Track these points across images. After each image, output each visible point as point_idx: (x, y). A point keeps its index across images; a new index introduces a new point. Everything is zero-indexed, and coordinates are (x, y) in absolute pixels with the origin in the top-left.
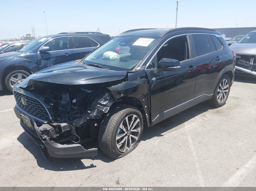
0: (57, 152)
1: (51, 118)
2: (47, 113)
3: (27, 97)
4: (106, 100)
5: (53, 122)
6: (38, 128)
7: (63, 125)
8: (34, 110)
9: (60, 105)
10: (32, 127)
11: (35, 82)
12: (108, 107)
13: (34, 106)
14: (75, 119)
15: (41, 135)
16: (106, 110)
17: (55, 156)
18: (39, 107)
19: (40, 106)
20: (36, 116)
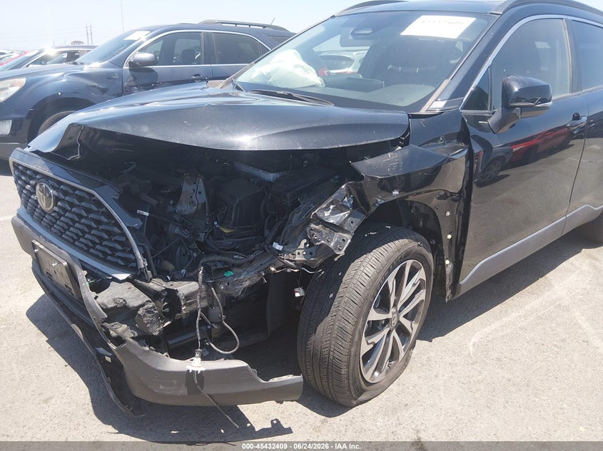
0: (161, 387)
1: (142, 263)
2: (126, 244)
3: (57, 185)
4: (340, 208)
5: (151, 276)
6: (96, 298)
7: (184, 288)
8: (82, 231)
9: (175, 216)
10: (70, 286)
11: (88, 134)
12: (347, 232)
13: (80, 216)
14: (227, 270)
15: (106, 324)
16: (339, 243)
17: (150, 399)
18: (98, 222)
19: (104, 219)
20: (86, 251)
